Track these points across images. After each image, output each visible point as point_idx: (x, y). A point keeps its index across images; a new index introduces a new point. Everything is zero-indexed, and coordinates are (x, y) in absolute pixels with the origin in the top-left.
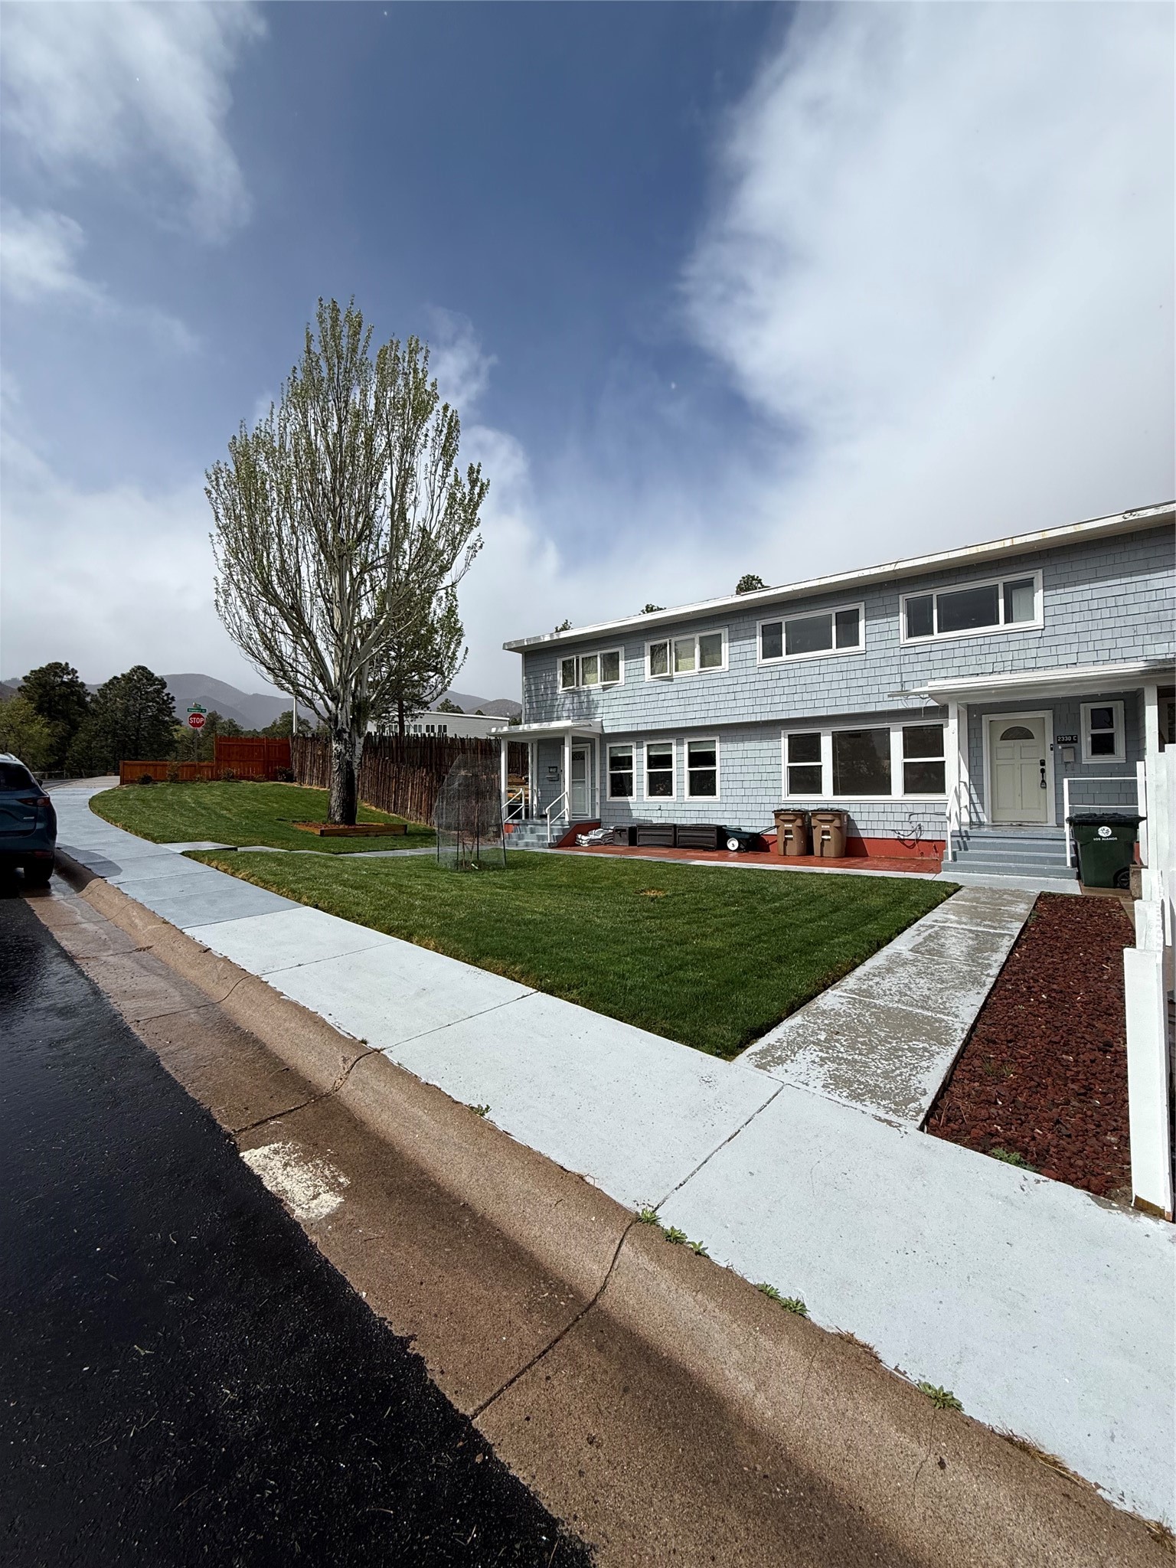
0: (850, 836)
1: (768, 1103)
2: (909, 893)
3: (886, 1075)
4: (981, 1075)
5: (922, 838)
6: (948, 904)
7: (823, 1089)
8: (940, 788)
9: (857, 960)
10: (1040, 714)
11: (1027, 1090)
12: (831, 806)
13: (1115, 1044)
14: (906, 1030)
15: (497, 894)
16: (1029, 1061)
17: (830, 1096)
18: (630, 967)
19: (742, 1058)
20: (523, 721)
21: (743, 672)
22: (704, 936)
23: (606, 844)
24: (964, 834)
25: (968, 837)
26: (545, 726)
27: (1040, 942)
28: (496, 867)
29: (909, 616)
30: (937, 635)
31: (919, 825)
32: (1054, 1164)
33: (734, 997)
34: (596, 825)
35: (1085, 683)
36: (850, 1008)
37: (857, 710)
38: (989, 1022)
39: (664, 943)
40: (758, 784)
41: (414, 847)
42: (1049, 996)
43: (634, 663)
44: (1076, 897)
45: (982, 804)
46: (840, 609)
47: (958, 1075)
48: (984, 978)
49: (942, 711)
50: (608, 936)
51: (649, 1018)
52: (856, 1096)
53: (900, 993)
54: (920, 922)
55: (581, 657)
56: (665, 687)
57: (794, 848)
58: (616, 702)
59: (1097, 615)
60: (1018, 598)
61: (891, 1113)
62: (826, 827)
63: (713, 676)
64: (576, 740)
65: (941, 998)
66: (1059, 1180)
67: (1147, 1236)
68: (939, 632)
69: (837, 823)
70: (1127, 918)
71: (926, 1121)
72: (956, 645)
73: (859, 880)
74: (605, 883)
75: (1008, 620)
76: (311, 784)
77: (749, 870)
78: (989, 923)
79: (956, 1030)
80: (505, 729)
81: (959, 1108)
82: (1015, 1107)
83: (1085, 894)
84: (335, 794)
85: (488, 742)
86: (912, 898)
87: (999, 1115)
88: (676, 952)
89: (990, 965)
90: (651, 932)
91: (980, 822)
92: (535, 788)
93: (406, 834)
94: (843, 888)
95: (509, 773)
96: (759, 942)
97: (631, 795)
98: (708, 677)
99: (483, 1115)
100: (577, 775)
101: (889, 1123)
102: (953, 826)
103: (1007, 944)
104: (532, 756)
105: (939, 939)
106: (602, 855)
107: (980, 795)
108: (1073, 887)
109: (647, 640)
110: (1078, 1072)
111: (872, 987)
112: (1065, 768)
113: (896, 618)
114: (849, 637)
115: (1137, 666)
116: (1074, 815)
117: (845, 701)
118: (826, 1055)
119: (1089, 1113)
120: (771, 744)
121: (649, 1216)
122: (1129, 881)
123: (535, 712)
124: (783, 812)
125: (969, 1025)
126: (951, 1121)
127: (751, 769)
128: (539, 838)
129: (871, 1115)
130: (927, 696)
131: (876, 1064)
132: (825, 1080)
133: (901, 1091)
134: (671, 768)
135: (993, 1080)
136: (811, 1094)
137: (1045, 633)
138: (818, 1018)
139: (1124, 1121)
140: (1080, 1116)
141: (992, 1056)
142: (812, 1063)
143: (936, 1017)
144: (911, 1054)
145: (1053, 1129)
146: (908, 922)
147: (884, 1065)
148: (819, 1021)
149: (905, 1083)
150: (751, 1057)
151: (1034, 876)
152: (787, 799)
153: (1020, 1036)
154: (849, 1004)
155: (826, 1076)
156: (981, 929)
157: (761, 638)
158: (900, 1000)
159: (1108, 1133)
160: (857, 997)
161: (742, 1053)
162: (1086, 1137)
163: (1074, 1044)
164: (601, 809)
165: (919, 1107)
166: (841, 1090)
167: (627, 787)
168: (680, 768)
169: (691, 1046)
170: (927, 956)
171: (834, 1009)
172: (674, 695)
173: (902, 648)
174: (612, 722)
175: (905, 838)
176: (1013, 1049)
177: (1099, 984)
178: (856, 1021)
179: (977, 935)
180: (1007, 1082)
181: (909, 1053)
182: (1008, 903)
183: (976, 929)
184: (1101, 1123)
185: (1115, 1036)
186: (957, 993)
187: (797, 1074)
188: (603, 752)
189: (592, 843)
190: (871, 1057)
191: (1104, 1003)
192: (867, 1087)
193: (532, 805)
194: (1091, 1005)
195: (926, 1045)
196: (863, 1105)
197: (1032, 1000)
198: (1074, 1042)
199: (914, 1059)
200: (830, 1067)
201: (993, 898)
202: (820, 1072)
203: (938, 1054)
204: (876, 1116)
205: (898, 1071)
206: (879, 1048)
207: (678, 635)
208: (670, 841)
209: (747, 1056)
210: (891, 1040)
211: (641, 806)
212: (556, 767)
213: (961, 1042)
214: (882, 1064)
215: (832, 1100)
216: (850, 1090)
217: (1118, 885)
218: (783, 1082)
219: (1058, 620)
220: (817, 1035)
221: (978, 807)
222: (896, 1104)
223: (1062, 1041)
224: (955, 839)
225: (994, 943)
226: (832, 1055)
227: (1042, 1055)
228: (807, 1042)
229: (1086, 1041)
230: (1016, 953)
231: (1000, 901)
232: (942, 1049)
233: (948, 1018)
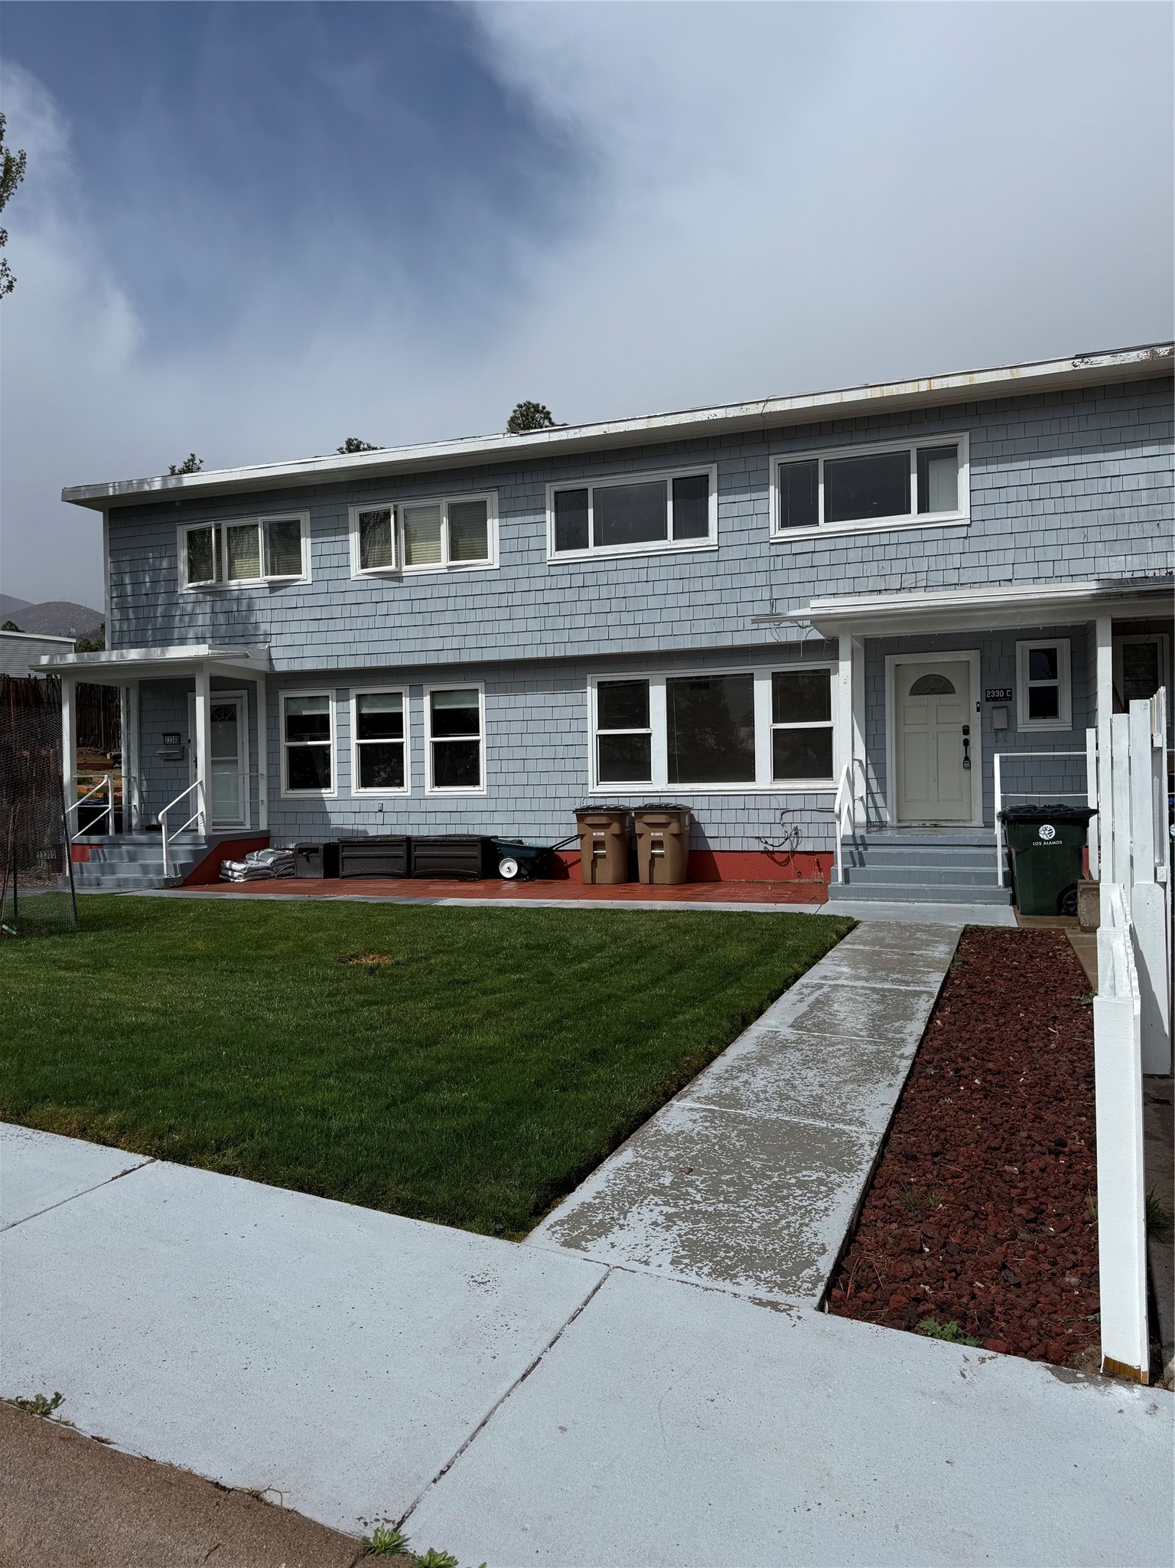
0: (693, 848)
1: (586, 1303)
2: (783, 936)
3: (766, 1230)
4: (899, 1211)
5: (800, 848)
6: (840, 950)
7: (672, 1267)
8: (826, 770)
9: (713, 1048)
10: (963, 656)
11: (961, 1225)
12: (665, 801)
13: (1069, 1141)
14: (792, 1155)
15: (61, 981)
16: (962, 1180)
17: (683, 1277)
18: (335, 1094)
19: (540, 1234)
20: (107, 645)
21: (522, 572)
23: (279, 876)
24: (859, 841)
25: (865, 845)
26: (156, 654)
27: (968, 1001)
29: (783, 492)
30: (824, 527)
31: (796, 829)
32: (1001, 1331)
33: (523, 1128)
34: (261, 841)
35: (1024, 610)
36: (707, 1128)
37: (704, 643)
38: (906, 1127)
39: (397, 1046)
40: (550, 765)
42: (984, 1080)
43: (328, 544)
44: (1011, 931)
45: (884, 793)
46: (680, 472)
47: (869, 1214)
48: (896, 1060)
49: (828, 648)
50: (291, 1043)
51: (375, 1184)
52: (723, 1272)
53: (780, 1095)
54: (803, 980)
55: (225, 525)
56: (390, 591)
57: (607, 871)
58: (297, 614)
59: (1039, 508)
60: (937, 472)
61: (776, 1289)
62: (657, 834)
63: (473, 577)
64: (218, 684)
65: (840, 1098)
66: (1010, 1354)
67: (1121, 1411)
68: (826, 521)
69: (674, 828)
70: (1076, 958)
71: (827, 1295)
72: (851, 542)
73: (711, 919)
74: (282, 947)
75: (923, 508)
77: (537, 910)
78: (899, 976)
79: (862, 1145)
80: (71, 658)
81: (871, 1267)
82: (947, 1252)
83: (1026, 926)
85: (32, 685)
86: (789, 943)
87: (926, 1268)
88: (419, 1059)
89: (903, 1041)
90: (372, 1028)
91: (881, 822)
92: (135, 773)
94: (686, 932)
95: (79, 745)
96: (560, 1031)
97: (328, 785)
98: (464, 578)
99: (46, 1413)
100: (221, 748)
101: (774, 1306)
102: (844, 829)
103: (925, 1006)
104: (128, 712)
105: (829, 1006)
106: (272, 897)
107: (881, 779)
108: (1006, 917)
109: (354, 503)
110: (1025, 1189)
111: (737, 1089)
112: (1000, 736)
113: (762, 495)
114: (693, 523)
115: (1086, 587)
116: (1008, 808)
117: (686, 628)
118: (674, 1210)
119: (1042, 1247)
120: (571, 698)
121: (387, 1539)
122: (1076, 904)
123: (133, 627)
124: (590, 812)
125: (881, 1136)
126: (862, 1288)
127: (537, 740)
128: (145, 869)
129: (747, 1298)
130: (808, 623)
131: (750, 1215)
132: (674, 1252)
133: (789, 1253)
134: (401, 736)
135: (917, 1216)
136: (655, 1278)
137: (972, 531)
138: (660, 1150)
139: (1085, 1252)
140: (1030, 1253)
141: (912, 1180)
142: (653, 1227)
143: (833, 1128)
144: (800, 1192)
145: (998, 1279)
146: (785, 981)
147: (763, 1214)
148: (661, 1154)
149: (794, 1239)
150: (553, 1230)
151: (954, 903)
152: (595, 790)
153: (948, 1145)
154: (706, 1121)
155: (676, 1244)
156: (887, 986)
157: (553, 514)
158: (780, 1106)
159: (1068, 1272)
160: (717, 1108)
161: (538, 1224)
162: (1039, 1283)
163: (1019, 1148)
164: (269, 812)
165: (816, 1274)
166: (700, 1265)
167: (319, 771)
168: (417, 738)
169: (451, 1224)
170: (816, 1034)
171: (683, 1132)
172: (405, 607)
173: (772, 544)
174: (289, 653)
175: (776, 849)
176: (941, 1166)
177: (1045, 1056)
178: (717, 1147)
179: (883, 996)
180: (934, 1217)
181: (798, 1191)
182: (922, 944)
183: (880, 986)
184: (1058, 1258)
185: (1069, 1130)
186: (861, 1088)
187: (630, 1248)
188: (272, 706)
189: (252, 875)
190: (742, 1204)
191: (1052, 1083)
192: (739, 1254)
193: (130, 808)
194: (1037, 1089)
195: (821, 1174)
196: (734, 1283)
197: (962, 1088)
198: (1018, 1145)
199: (806, 1198)
200: (681, 1229)
201: (901, 938)
202: (666, 1240)
203: (839, 1186)
204: (755, 1299)
205: (784, 1221)
206: (753, 1187)
207: (410, 497)
208: (400, 866)
209: (548, 1229)
210: (770, 1173)
211: (345, 806)
212: (178, 734)
213: (871, 1163)
214: (760, 1213)
215: (686, 1283)
216: (714, 1262)
217: (1063, 911)
218: (608, 1265)
219: (988, 513)
220: (659, 1178)
221: (879, 798)
222: (783, 1274)
223: (1004, 1146)
224: (847, 849)
225: (908, 1007)
226: (684, 1208)
227: (979, 1169)
228: (643, 1193)
229: (1033, 1142)
230: (937, 1019)
231: (911, 942)
232: (844, 1178)
233: (851, 1128)
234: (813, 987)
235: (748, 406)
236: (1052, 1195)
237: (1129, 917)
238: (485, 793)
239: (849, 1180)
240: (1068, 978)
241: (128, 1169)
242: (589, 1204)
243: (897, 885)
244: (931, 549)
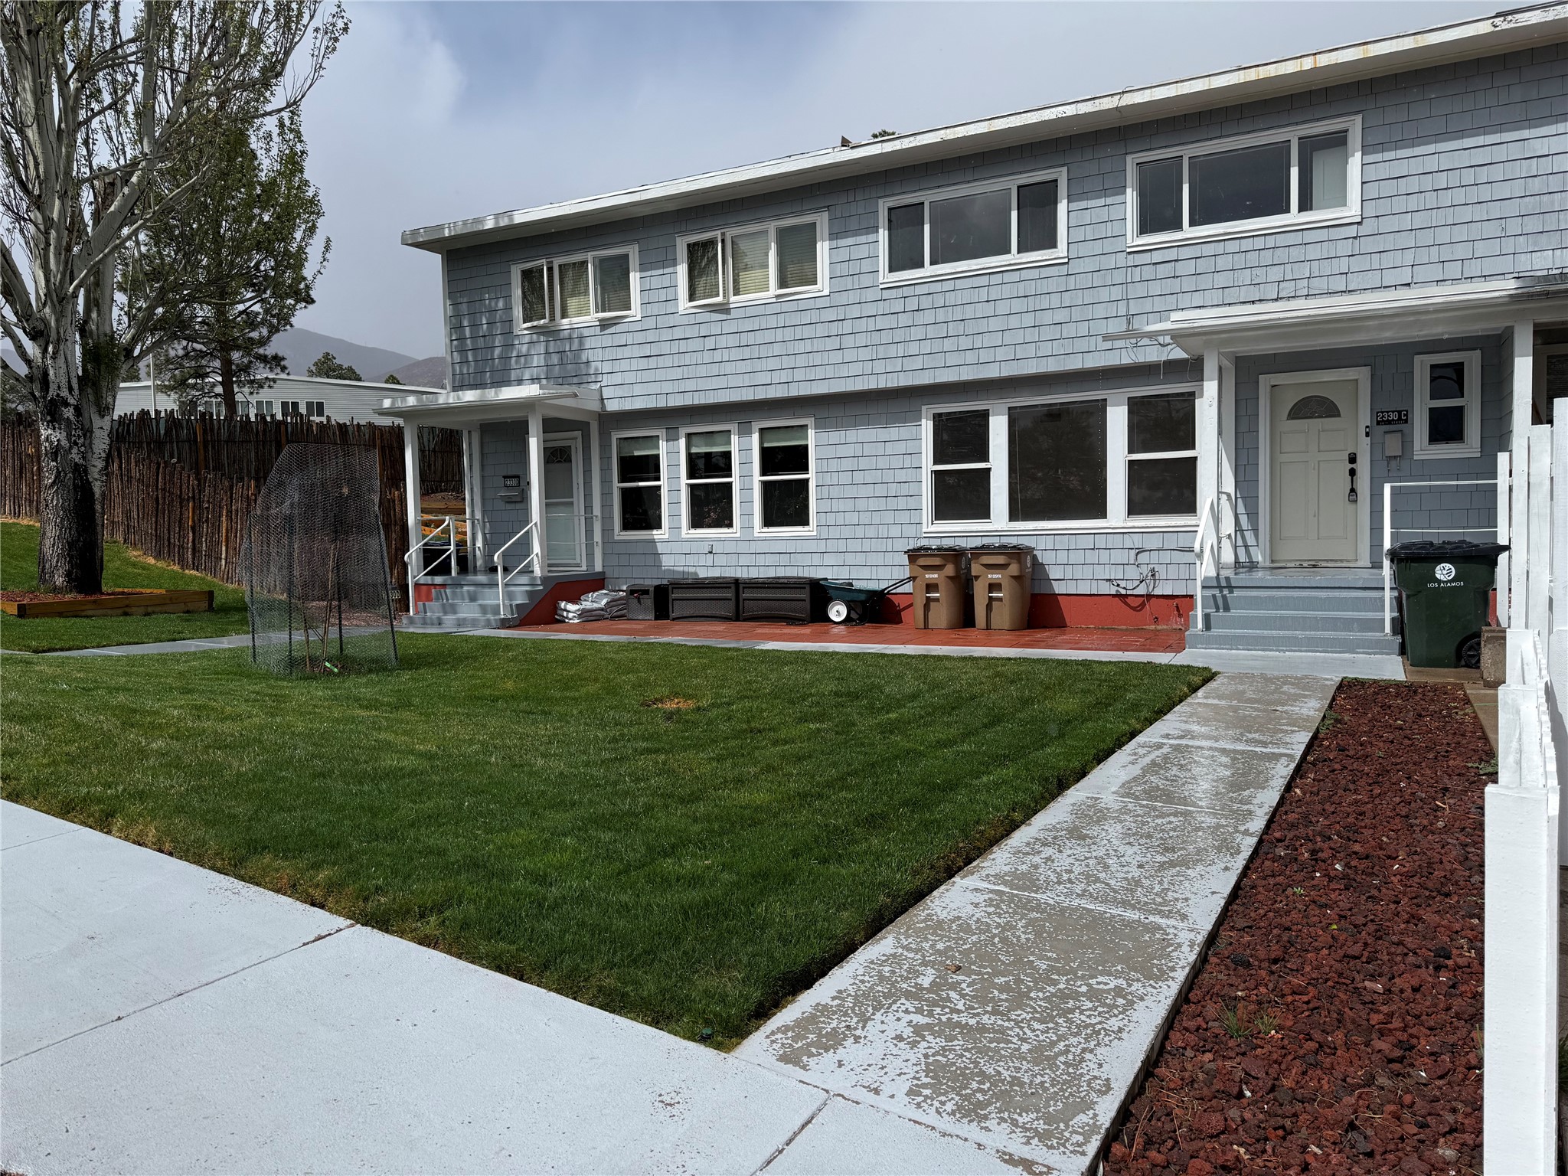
0: (1036, 592)
1: (789, 1142)
2: (1124, 688)
3: (1040, 1056)
4: (1216, 1036)
5: (1157, 592)
6: (1190, 705)
7: (907, 1099)
8: (1188, 505)
9: (1017, 816)
10: (1351, 374)
11: (1298, 1062)
12: (1005, 541)
13: (1454, 951)
14: (1089, 954)
16: (1305, 998)
17: (918, 1115)
18: (566, 857)
19: (758, 1044)
20: (448, 387)
21: (853, 297)
22: (739, 782)
23: (613, 618)
24: (1224, 584)
25: (1231, 588)
26: (492, 395)
27: (1337, 766)
28: (376, 666)
29: (1142, 196)
30: (1189, 232)
31: (1153, 570)
33: (762, 908)
34: (596, 582)
35: (1423, 317)
36: (989, 914)
37: (1052, 366)
38: (1241, 923)
39: (656, 801)
40: (880, 504)
41: (223, 633)
42: (1347, 865)
43: (658, 278)
44: (1398, 685)
45: (1255, 530)
46: (1026, 179)
47: (1177, 1038)
48: (1239, 837)
49: (1192, 368)
50: (545, 793)
52: (972, 1111)
53: (1088, 877)
54: (1140, 739)
55: (557, 262)
56: (716, 324)
57: (941, 615)
58: (627, 352)
59: (1446, 198)
60: (1323, 164)
61: (1035, 1141)
62: (995, 576)
63: (802, 305)
64: (550, 425)
65: (1161, 883)
68: (1191, 225)
69: (1014, 569)
70: (1476, 717)
72: (1219, 248)
74: (586, 689)
75: (1305, 205)
76: (16, 514)
77: (856, 656)
78: (1256, 736)
79: (1180, 945)
80: (411, 400)
81: (1170, 1114)
82: (1275, 1100)
83: (1412, 679)
84: (52, 531)
86: (1129, 696)
87: (1244, 1121)
88: (676, 818)
89: (1250, 813)
90: (638, 780)
91: (1251, 561)
92: (478, 516)
93: (211, 608)
94: (1012, 682)
95: (423, 495)
96: (841, 790)
97: (659, 527)
98: (793, 306)
100: (556, 490)
101: (1028, 1166)
102: (1206, 569)
103: (1283, 771)
104: (471, 455)
105: (1167, 770)
106: (600, 638)
107: (1253, 515)
108: (1392, 668)
109: (682, 233)
110: (1391, 1014)
111: (1036, 867)
112: (1390, 465)
113: (1118, 199)
114: (1038, 234)
115: (1504, 287)
116: (1398, 544)
117: (1031, 350)
118: (927, 1020)
119: (1407, 1099)
120: (904, 431)
122: (1479, 655)
123: (471, 370)
124: (922, 552)
125: (1205, 933)
126: (1153, 1143)
127: (869, 477)
128: (484, 609)
129: (993, 1152)
130: (1168, 339)
131: (1021, 1033)
132: (914, 1078)
133: (1061, 1090)
134: (730, 476)
135: (1239, 1045)
136: (881, 1114)
137: (1364, 230)
138: (926, 940)
139: (1469, 1110)
140: (1391, 1108)
141: (1240, 993)
142: (895, 1042)
143: (1147, 921)
144: (1090, 1005)
145: (1342, 1142)
146: (1118, 739)
147: (1038, 1032)
148: (926, 945)
149: (1071, 1070)
150: (773, 1038)
151: (1332, 652)
152: (930, 530)
153: (1292, 949)
154: (990, 906)
155: (919, 1068)
156: (1240, 747)
157: (886, 232)
158: (1084, 891)
159: (1442, 1140)
160: (1007, 890)
161: (757, 1029)
162: (1400, 1154)
163: (1386, 958)
164: (604, 554)
165: (1091, 1122)
166: (943, 1098)
167: (651, 512)
168: (746, 476)
169: (655, 1023)
170: (1145, 802)
171: (959, 918)
172: (732, 341)
173: (1129, 253)
174: (619, 391)
175: (1129, 592)
176: (1280, 976)
177: (1430, 837)
178: (997, 940)
179: (1234, 759)
180: (1263, 1048)
181: (1087, 1003)
182: (1289, 699)
183: (1232, 747)
184: (1429, 1118)
185: (1454, 936)
186: (1189, 872)
187: (860, 1070)
188: (605, 446)
189: (587, 616)
190: (1014, 1017)
191: (1436, 873)
192: (996, 1087)
193: (474, 549)
194: (1416, 879)
195: (1122, 982)
196: (982, 1128)
197: (1318, 875)
198: (1385, 952)
199: (1096, 1013)
200: (929, 1047)
201: (1265, 692)
202: (908, 1060)
203: (1142, 999)
204: (1005, 1153)
205: (1062, 1044)
206: (1032, 995)
207: (737, 224)
208: (728, 609)
209: (767, 1037)
210: (1056, 977)
211: (676, 548)
212: (518, 477)
213: (1187, 970)
214: (1034, 1031)
215: (920, 1124)
216: (961, 1095)
217: (1463, 663)
218: (827, 1091)
219: (1384, 207)
220: (918, 977)
221: (1249, 536)
222: (1049, 1119)
223: (1366, 954)
224: (1209, 592)
225: (1261, 772)
226: (939, 1019)
227: (1330, 983)
228: (894, 995)
229: (1406, 951)
230: (1297, 787)
231: (1276, 696)
232: (1150, 989)
233: (1168, 922)
234: (1151, 747)
235: (1101, 100)
236: (1426, 1025)
237: (1544, 672)
238: (815, 533)
239: (1155, 991)
240: (1464, 742)
241: (323, 934)
242: (826, 1007)
243: (1266, 633)
244: (1313, 252)
